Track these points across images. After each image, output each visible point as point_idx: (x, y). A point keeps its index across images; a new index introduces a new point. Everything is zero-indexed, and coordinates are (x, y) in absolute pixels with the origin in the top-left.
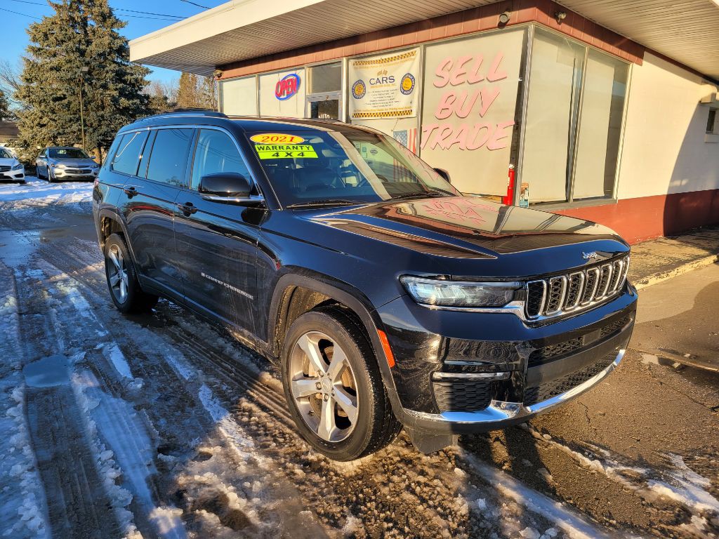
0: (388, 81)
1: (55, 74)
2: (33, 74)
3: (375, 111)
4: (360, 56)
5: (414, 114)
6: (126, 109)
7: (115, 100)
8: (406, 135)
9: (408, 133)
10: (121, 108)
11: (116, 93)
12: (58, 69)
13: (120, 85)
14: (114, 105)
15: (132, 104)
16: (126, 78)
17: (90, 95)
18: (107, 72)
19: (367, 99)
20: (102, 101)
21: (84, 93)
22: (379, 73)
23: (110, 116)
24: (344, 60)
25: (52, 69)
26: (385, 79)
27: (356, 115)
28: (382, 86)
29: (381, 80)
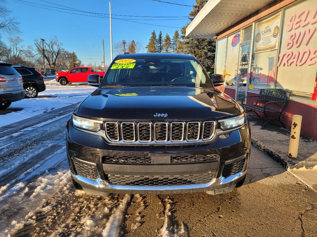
0: (268, 31)
1: (187, 45)
2: (180, 46)
3: (263, 48)
4: (259, 20)
5: (276, 48)
6: (210, 57)
7: (206, 54)
8: (274, 59)
9: (275, 58)
10: (208, 56)
11: (206, 51)
12: (188, 43)
13: (209, 47)
14: (206, 55)
15: (213, 55)
16: (212, 44)
17: (197, 52)
18: (205, 43)
19: (261, 42)
20: (201, 55)
21: (195, 52)
22: (266, 28)
23: (203, 60)
24: (254, 24)
25: (186, 43)
26: (267, 30)
27: (256, 51)
28: (266, 34)
29: (266, 31)
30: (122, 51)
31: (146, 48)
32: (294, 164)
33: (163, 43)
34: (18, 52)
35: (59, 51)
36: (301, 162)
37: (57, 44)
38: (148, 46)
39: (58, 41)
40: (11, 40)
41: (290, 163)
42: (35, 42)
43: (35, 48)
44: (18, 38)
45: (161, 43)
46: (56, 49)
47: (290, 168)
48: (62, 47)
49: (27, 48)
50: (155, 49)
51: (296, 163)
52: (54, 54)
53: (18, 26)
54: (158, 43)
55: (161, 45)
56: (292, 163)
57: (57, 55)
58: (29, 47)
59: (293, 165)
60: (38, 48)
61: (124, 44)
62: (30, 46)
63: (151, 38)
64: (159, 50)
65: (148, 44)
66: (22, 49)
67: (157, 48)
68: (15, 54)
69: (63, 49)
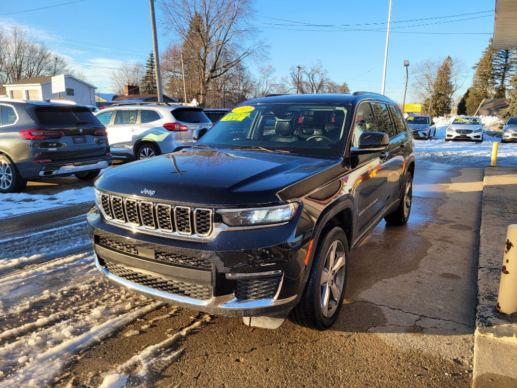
30: (424, 77)
31: (474, 68)
32: (490, 325)
33: (513, 57)
34: (268, 87)
35: (321, 82)
36: (506, 325)
37: (321, 73)
38: (478, 64)
39: (321, 67)
40: (261, 70)
41: (481, 321)
42: (291, 71)
43: (290, 80)
44: (271, 66)
45: (507, 58)
46: (317, 80)
47: (480, 331)
48: (327, 76)
49: (280, 80)
50: (493, 69)
51: (495, 324)
52: (314, 87)
53: (267, 50)
54: (501, 57)
55: (506, 61)
56: (485, 322)
57: (318, 90)
58: (283, 79)
59: (486, 326)
60: (294, 80)
61: (406, 67)
62: (285, 77)
63: (486, 49)
64: (503, 70)
65: (478, 61)
66: (273, 82)
67: (498, 68)
68: (264, 90)
69: (328, 79)
